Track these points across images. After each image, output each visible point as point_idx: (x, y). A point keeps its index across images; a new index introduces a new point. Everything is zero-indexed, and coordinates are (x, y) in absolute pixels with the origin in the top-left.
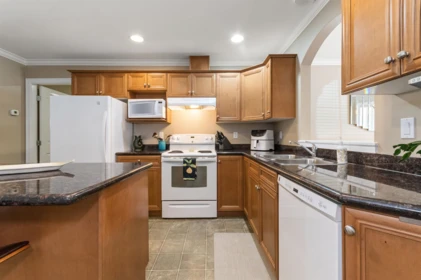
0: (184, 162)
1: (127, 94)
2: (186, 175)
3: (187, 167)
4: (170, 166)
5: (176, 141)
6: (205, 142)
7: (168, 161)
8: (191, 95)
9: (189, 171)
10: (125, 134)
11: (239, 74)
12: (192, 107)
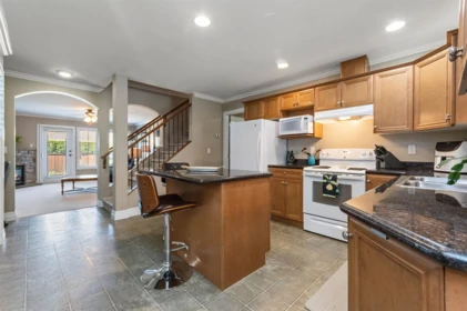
0: (324, 178)
1: (280, 114)
2: (325, 191)
3: (327, 183)
4: (311, 180)
5: (325, 157)
6: (362, 157)
7: (310, 176)
8: (341, 106)
9: (329, 187)
10: (277, 149)
11: (411, 67)
12: (341, 119)
